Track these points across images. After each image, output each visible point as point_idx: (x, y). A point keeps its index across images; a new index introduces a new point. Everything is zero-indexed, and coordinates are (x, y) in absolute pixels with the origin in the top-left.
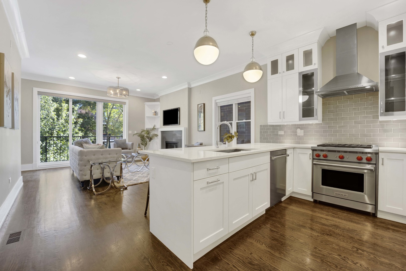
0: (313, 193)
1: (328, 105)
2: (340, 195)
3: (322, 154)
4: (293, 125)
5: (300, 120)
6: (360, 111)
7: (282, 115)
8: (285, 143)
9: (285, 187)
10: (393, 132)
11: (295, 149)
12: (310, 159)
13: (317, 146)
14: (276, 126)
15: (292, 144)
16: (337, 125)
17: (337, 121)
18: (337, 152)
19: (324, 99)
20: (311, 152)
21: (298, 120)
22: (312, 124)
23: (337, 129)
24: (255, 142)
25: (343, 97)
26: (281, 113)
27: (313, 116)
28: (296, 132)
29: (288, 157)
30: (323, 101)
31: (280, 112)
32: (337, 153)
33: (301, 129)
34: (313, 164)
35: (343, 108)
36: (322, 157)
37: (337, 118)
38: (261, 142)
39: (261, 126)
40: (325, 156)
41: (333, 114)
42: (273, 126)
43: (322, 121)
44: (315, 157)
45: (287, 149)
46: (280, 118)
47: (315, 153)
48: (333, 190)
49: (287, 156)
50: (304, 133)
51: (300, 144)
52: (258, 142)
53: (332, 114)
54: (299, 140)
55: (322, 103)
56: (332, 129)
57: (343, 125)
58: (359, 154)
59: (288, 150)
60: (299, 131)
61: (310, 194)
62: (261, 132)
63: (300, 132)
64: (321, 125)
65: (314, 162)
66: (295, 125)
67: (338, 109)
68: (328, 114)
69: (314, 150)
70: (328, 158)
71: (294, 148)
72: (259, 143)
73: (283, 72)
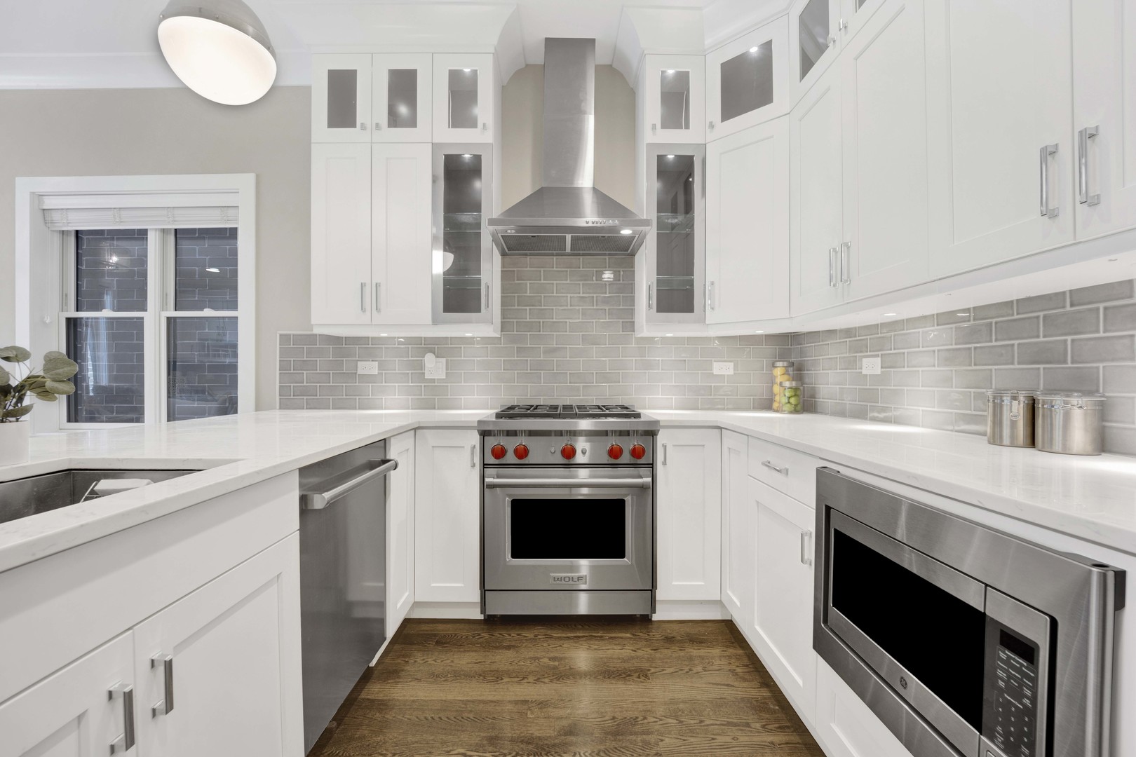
0: (484, 590)
1: (518, 280)
2: (567, 579)
3: (511, 444)
4: (410, 340)
5: (435, 321)
6: (595, 307)
7: (371, 296)
8: (381, 408)
9: (384, 590)
10: (662, 370)
11: (419, 432)
12: (474, 465)
13: (494, 419)
14: (349, 340)
15: (409, 409)
16: (542, 346)
17: (540, 331)
18: (553, 434)
19: (508, 259)
20: (475, 439)
21: (431, 323)
22: (470, 341)
23: (542, 358)
24: (258, 408)
25: (555, 258)
26: (367, 290)
27: (479, 310)
28: (421, 366)
29: (393, 474)
30: (503, 265)
31: (363, 286)
32: (553, 438)
33: (437, 357)
34: (484, 487)
35: (555, 294)
36: (510, 458)
37: (540, 322)
38: (283, 406)
39: (285, 339)
40: (522, 453)
41: (530, 309)
42: (337, 340)
43: (501, 332)
44: (491, 460)
45: (390, 438)
46: (363, 309)
47: (492, 442)
48: (545, 567)
49: (389, 469)
50: (447, 369)
51: (434, 408)
52: (272, 408)
53: (528, 308)
54: (432, 396)
55: (502, 271)
56: (529, 359)
57: (555, 346)
58: (611, 437)
59: (392, 439)
60: (429, 360)
61: (476, 597)
62: (284, 366)
63: (434, 367)
64: (498, 344)
65: (487, 480)
66: (418, 340)
67: (543, 295)
68: (516, 307)
69: (484, 434)
70: (531, 459)
71: (415, 429)
72: (277, 414)
73: (374, 126)
